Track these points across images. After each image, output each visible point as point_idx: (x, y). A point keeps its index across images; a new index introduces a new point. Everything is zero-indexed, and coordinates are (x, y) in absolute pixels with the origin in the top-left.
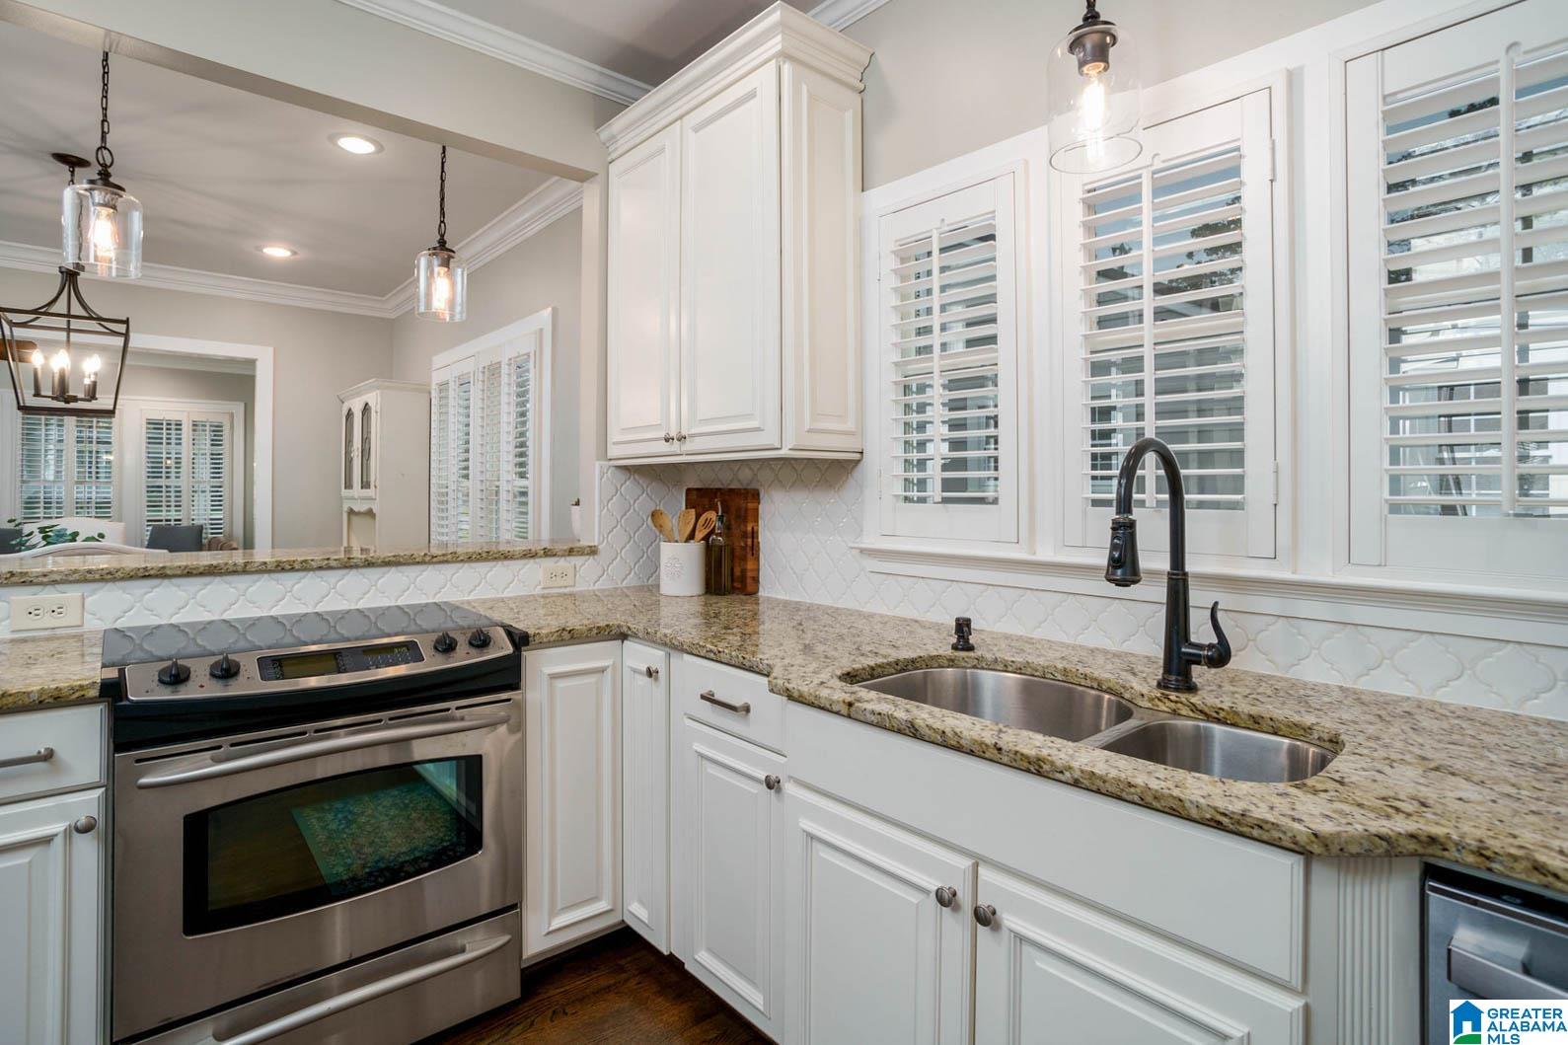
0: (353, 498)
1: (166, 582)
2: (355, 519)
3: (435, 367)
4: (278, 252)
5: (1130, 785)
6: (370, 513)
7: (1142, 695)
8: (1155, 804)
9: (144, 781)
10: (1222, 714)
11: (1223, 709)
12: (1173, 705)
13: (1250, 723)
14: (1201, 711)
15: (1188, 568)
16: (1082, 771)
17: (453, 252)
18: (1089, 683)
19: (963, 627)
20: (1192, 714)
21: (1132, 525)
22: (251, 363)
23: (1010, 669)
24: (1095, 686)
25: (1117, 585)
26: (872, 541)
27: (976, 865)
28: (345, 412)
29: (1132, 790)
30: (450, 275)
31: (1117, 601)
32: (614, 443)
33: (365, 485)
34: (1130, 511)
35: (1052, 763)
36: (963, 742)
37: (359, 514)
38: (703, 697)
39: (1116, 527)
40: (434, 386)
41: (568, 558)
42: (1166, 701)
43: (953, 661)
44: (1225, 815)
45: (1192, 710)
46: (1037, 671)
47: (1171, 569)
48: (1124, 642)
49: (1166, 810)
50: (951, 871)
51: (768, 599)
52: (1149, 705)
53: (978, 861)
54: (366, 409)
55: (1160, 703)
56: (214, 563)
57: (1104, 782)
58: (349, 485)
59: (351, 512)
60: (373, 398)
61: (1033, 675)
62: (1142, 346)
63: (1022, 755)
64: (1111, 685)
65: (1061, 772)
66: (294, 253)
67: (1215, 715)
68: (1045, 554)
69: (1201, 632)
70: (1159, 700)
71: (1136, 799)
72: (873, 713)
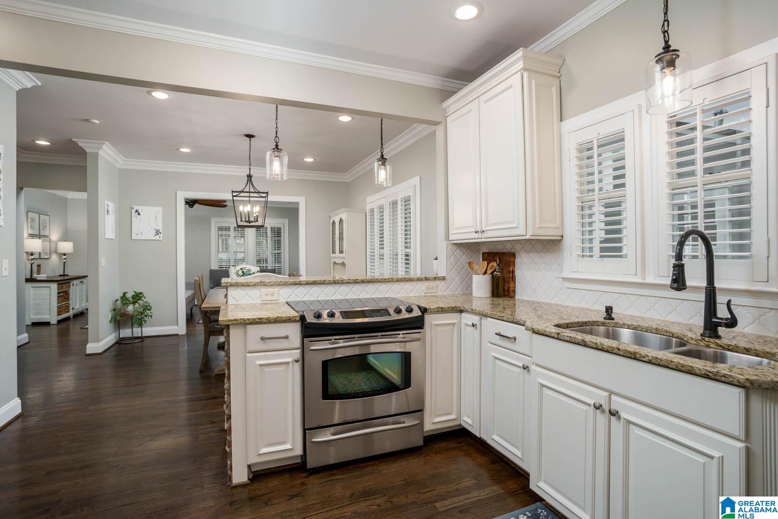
0: (336, 258)
1: (301, 286)
2: (336, 266)
3: (367, 202)
4: (309, 160)
5: (672, 362)
6: (343, 264)
7: (692, 339)
8: (682, 369)
9: (311, 348)
10: (731, 347)
11: (731, 345)
12: (707, 343)
13: (745, 351)
14: (720, 346)
15: (716, 285)
16: (652, 357)
17: (386, 159)
18: (668, 334)
19: (609, 310)
20: (716, 347)
21: (683, 265)
22: (297, 203)
23: (631, 328)
24: (671, 335)
25: (676, 290)
26: (567, 274)
27: (610, 395)
28: (332, 222)
29: (673, 363)
30: (386, 170)
31: (686, 301)
32: (452, 234)
33: (341, 252)
34: (682, 260)
35: (640, 354)
36: (604, 347)
37: (338, 264)
38: (496, 334)
39: (675, 266)
40: (367, 211)
41: (435, 281)
42: (704, 341)
43: (603, 323)
44: (710, 372)
45: (716, 345)
47: (707, 285)
48: (690, 319)
49: (687, 371)
50: (600, 396)
51: (520, 300)
52: (696, 343)
53: (611, 393)
54: (341, 221)
55: (700, 342)
56: (315, 280)
57: (661, 361)
58: (334, 252)
59: (335, 263)
60: (344, 216)
61: (641, 331)
62: (697, 186)
63: (628, 351)
64: (678, 335)
65: (644, 357)
66: (315, 159)
67: (727, 347)
68: (650, 280)
69: (722, 312)
70: (700, 340)
71: (674, 367)
72: (568, 336)
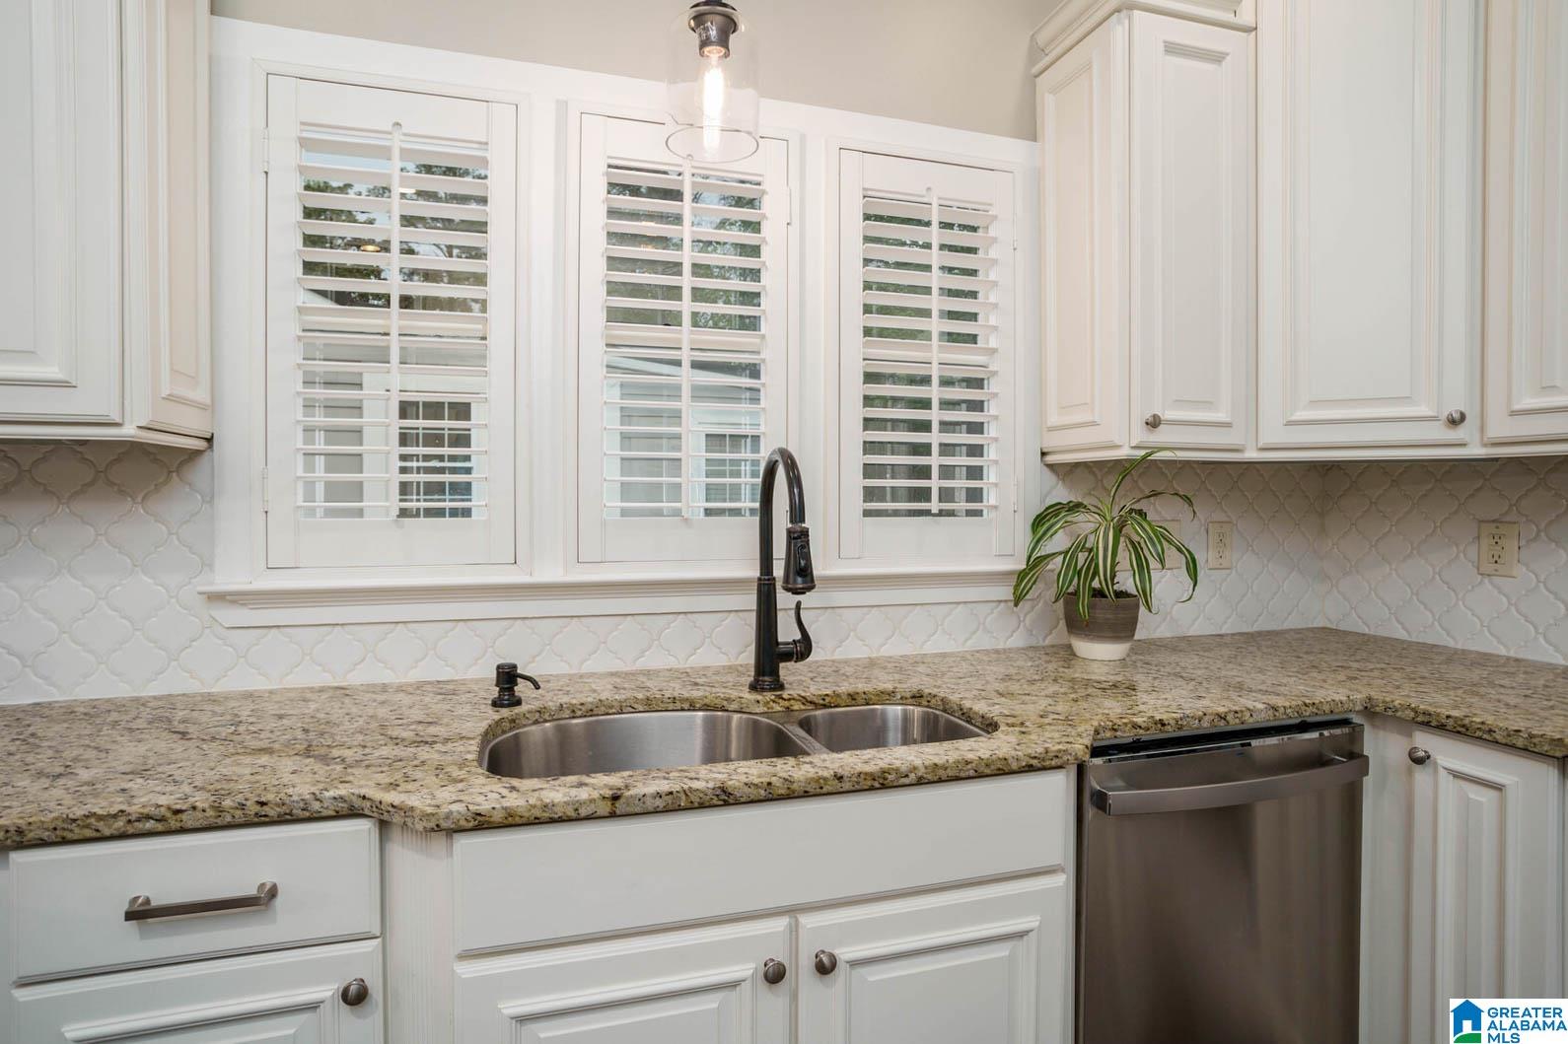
5: (967, 763)
7: (758, 702)
8: (988, 771)
10: (828, 699)
11: (827, 695)
12: (786, 704)
13: (849, 701)
14: (811, 702)
16: (926, 768)
18: (678, 705)
20: (803, 707)
23: (579, 713)
24: (686, 706)
26: (227, 579)
29: (969, 766)
35: (897, 770)
38: (131, 916)
42: (780, 701)
45: (803, 704)
46: (612, 707)
47: (761, 575)
49: (996, 772)
50: (768, 937)
52: (766, 709)
55: (774, 705)
57: (946, 769)
61: (608, 714)
62: (680, 348)
63: (866, 774)
64: (706, 701)
65: (907, 776)
67: (821, 702)
69: (787, 631)
70: (774, 702)
71: (972, 773)
72: (659, 795)
